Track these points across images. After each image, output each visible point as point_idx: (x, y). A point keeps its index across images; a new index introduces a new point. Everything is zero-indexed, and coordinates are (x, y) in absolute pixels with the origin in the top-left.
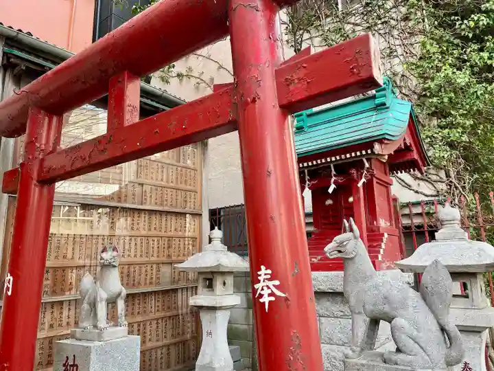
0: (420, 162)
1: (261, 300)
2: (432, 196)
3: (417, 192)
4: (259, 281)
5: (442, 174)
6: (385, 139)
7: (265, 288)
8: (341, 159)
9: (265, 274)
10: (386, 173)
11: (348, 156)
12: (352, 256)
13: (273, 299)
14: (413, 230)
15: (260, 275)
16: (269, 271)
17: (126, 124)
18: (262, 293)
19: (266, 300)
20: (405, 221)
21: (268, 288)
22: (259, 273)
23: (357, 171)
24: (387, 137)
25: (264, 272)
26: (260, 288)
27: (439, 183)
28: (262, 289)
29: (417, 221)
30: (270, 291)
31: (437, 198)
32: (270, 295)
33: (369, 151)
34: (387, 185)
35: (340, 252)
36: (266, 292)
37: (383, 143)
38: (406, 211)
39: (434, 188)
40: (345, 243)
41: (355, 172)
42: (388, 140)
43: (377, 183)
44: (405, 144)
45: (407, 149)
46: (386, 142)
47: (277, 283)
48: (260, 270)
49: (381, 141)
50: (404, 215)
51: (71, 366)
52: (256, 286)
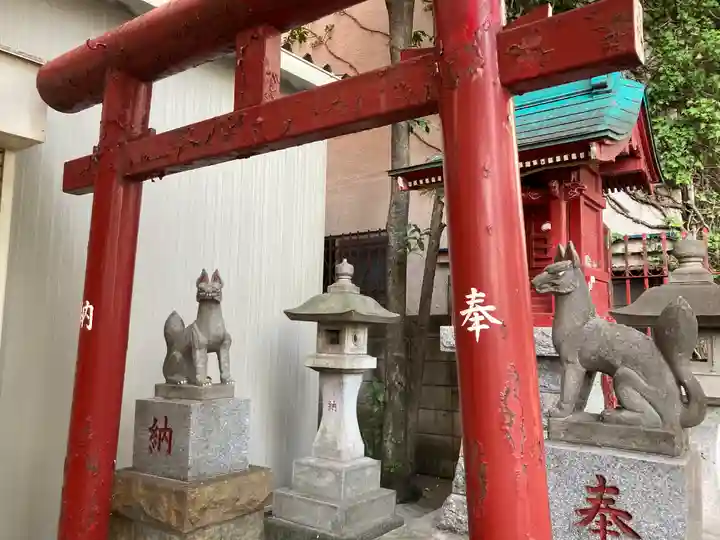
0: (648, 175)
1: (470, 329)
2: (658, 228)
3: (637, 221)
4: (467, 307)
5: (678, 196)
6: (607, 137)
7: (476, 315)
8: (539, 166)
9: (477, 298)
10: (597, 190)
11: (550, 161)
12: (569, 290)
13: (486, 327)
14: (627, 275)
15: (470, 299)
16: (482, 295)
17: (267, 100)
18: (471, 320)
19: (477, 328)
20: (618, 264)
21: (480, 314)
22: (468, 297)
23: (561, 184)
24: (611, 135)
25: (474, 295)
26: (469, 315)
27: (672, 210)
28: (472, 316)
29: (634, 263)
30: (482, 318)
31: (666, 231)
32: (481, 323)
33: (582, 155)
34: (597, 208)
35: (554, 285)
36: (477, 319)
37: (604, 144)
38: (620, 249)
39: (663, 217)
40: (561, 274)
41: (557, 185)
42: (612, 139)
43: (585, 204)
44: (631, 147)
45: (633, 155)
46: (608, 142)
47: (491, 308)
48: (470, 293)
49: (600, 141)
50: (616, 255)
51: (161, 430)
52: (463, 313)
